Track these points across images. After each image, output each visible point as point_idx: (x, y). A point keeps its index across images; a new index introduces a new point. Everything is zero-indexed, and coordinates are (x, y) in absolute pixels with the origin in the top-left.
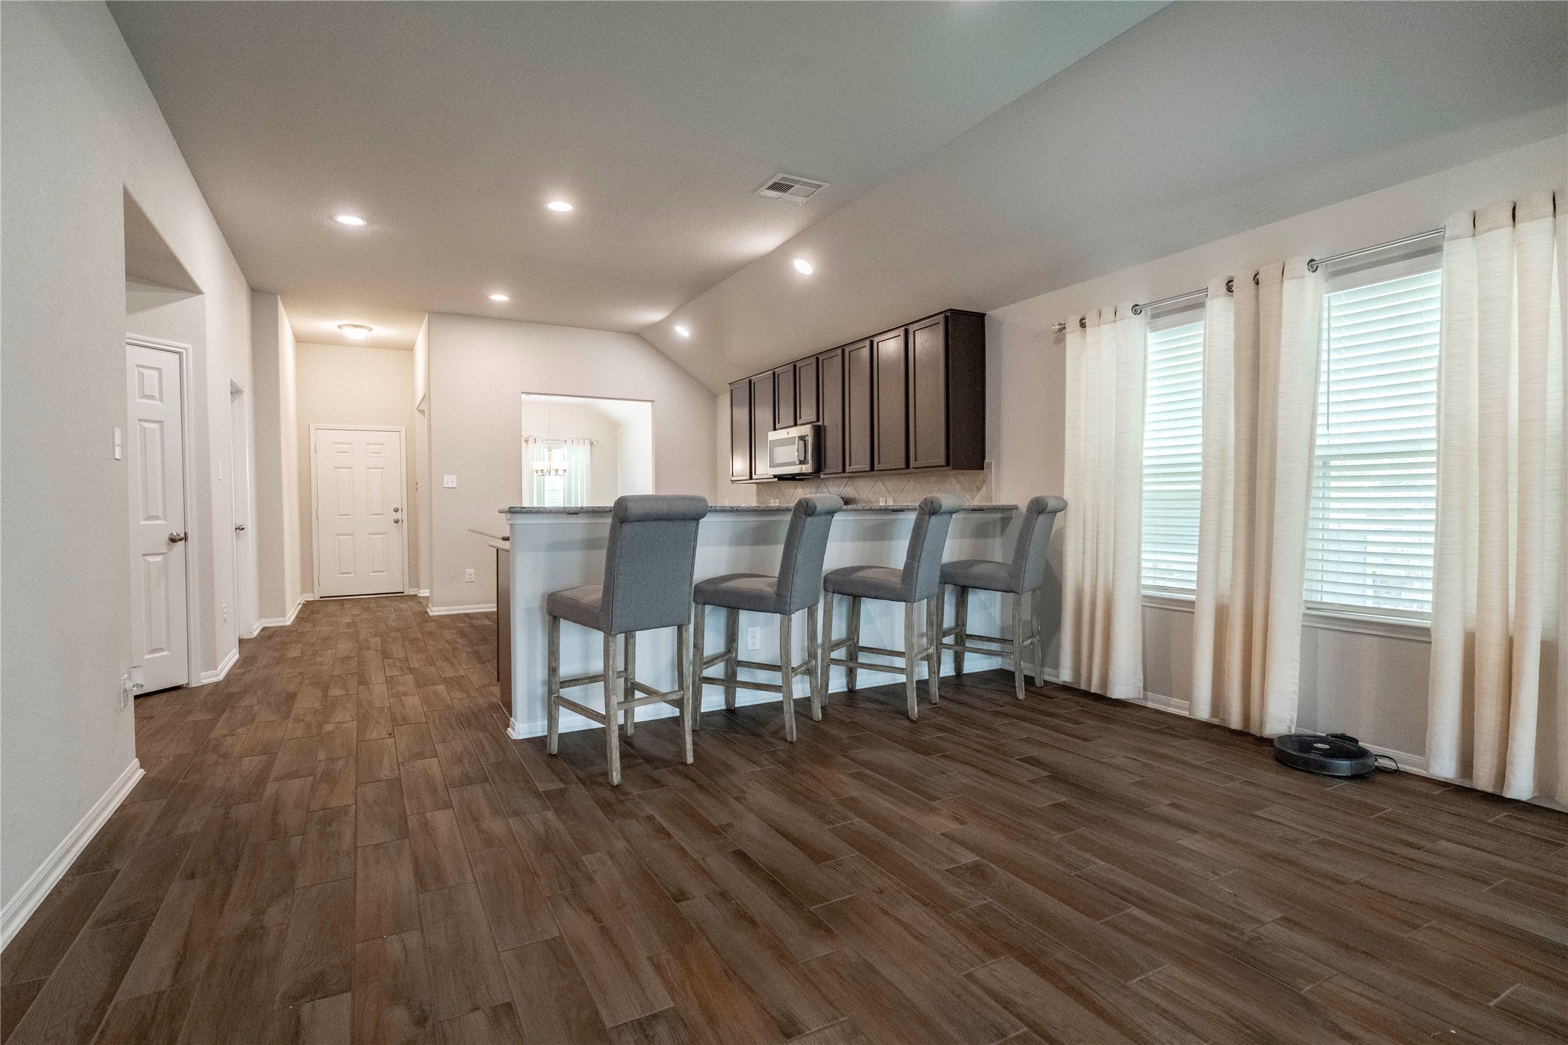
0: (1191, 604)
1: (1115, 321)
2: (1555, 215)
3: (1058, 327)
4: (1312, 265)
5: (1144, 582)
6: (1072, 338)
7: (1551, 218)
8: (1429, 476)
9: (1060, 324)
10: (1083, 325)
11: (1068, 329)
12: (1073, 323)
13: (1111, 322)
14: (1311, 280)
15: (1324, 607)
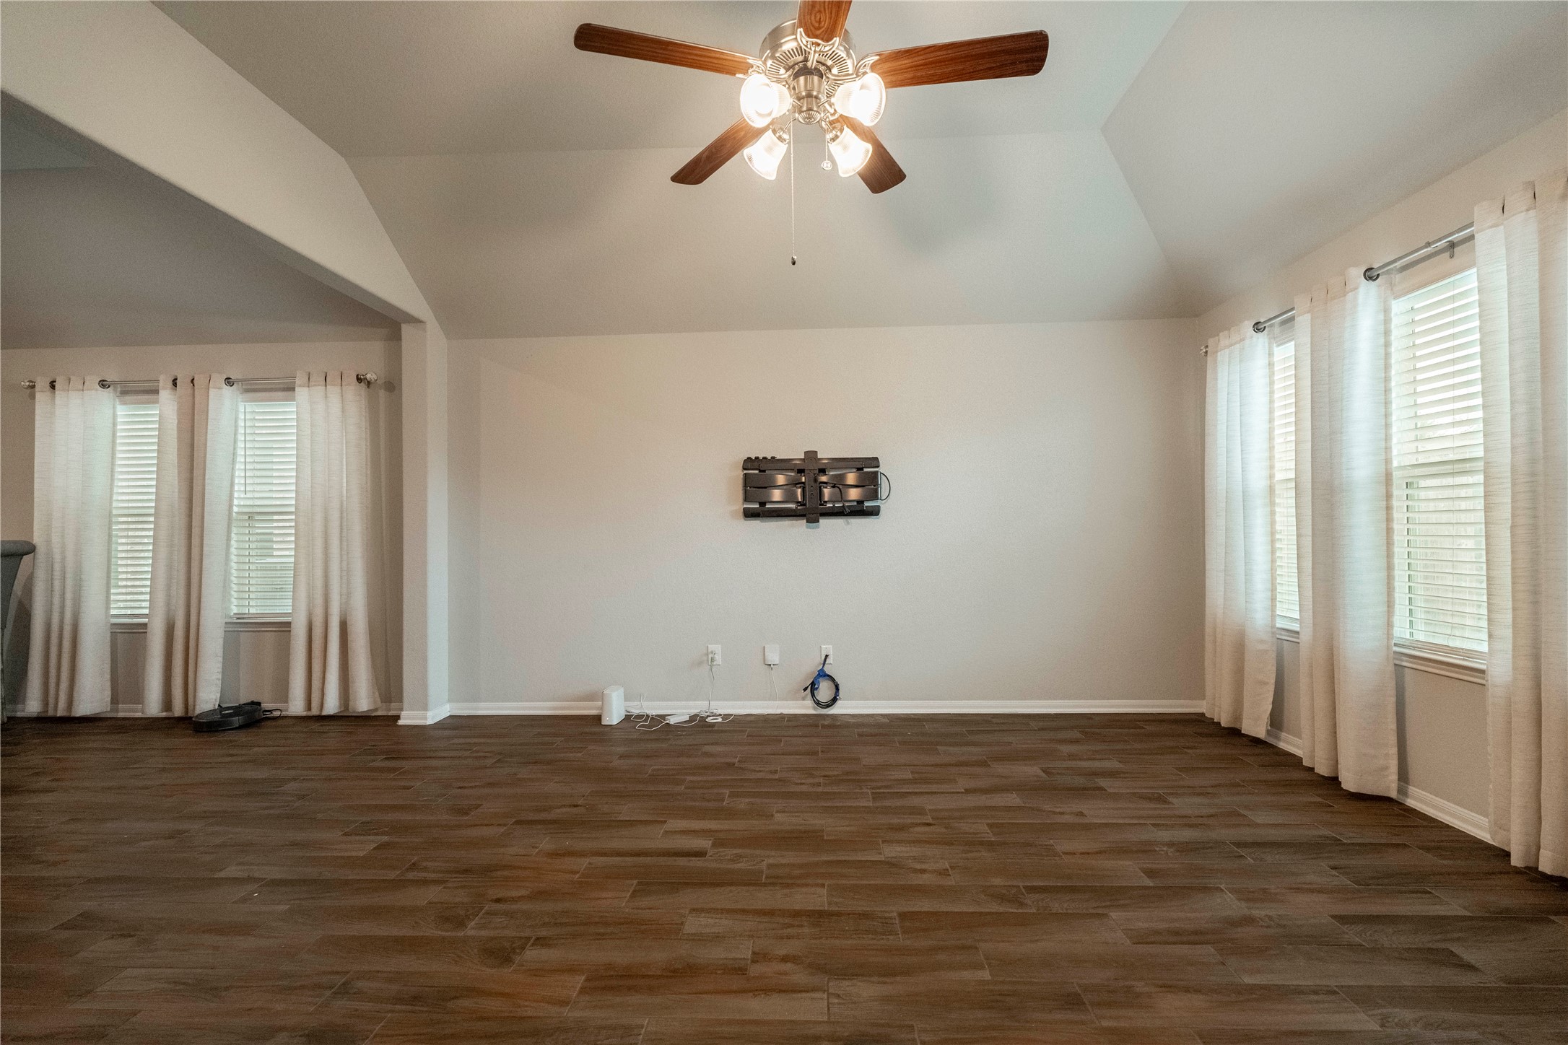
0: (145, 625)
1: (83, 390)
2: (342, 385)
3: (27, 384)
4: (229, 382)
5: (113, 612)
6: (41, 397)
7: (340, 387)
8: (290, 527)
9: (30, 381)
10: (52, 385)
11: (37, 388)
12: (42, 383)
13: (79, 390)
14: (227, 391)
15: (245, 616)
